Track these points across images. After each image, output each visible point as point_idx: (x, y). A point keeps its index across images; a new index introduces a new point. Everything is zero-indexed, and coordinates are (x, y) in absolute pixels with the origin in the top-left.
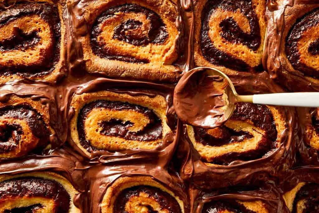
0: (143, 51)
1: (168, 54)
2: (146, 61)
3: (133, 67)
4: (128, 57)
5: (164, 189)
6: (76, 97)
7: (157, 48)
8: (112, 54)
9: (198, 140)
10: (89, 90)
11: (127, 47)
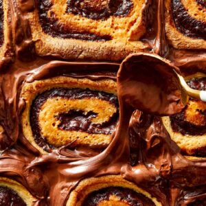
0: (103, 26)
1: (134, 28)
2: (108, 38)
3: (92, 46)
4: (86, 34)
5: (138, 190)
6: (26, 86)
7: (120, 21)
8: (67, 32)
9: (175, 130)
10: (42, 77)
11: (83, 22)
